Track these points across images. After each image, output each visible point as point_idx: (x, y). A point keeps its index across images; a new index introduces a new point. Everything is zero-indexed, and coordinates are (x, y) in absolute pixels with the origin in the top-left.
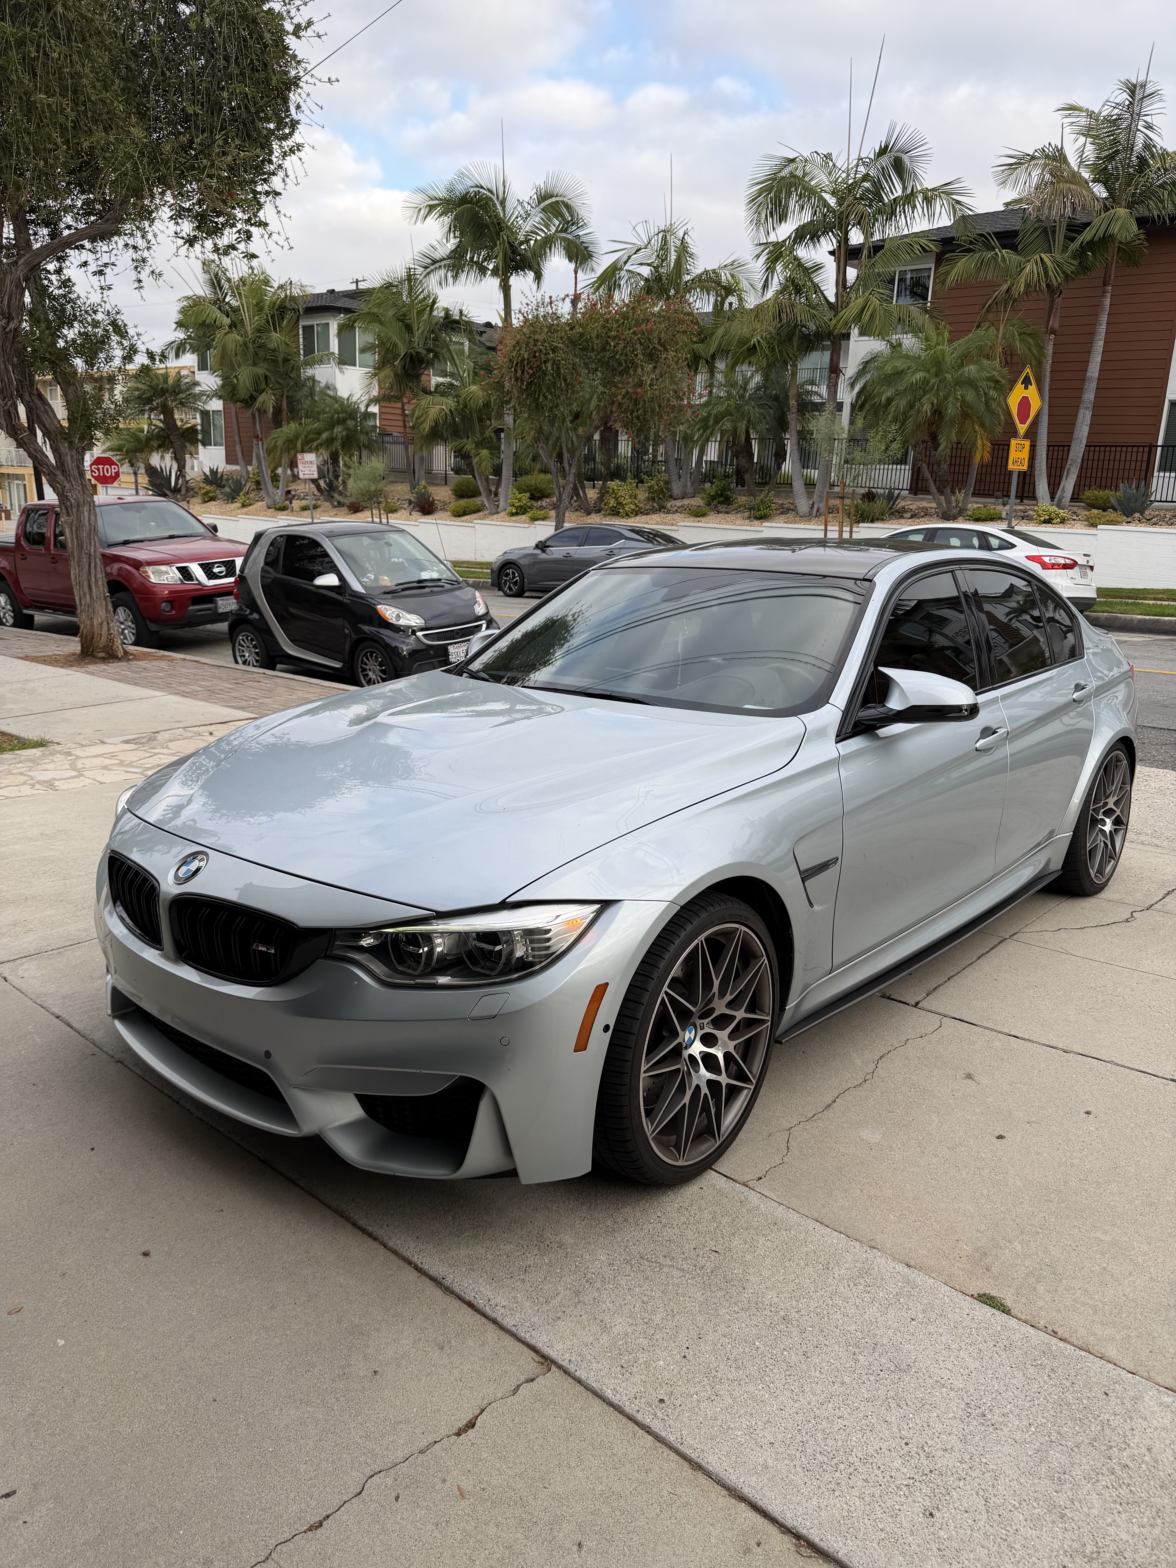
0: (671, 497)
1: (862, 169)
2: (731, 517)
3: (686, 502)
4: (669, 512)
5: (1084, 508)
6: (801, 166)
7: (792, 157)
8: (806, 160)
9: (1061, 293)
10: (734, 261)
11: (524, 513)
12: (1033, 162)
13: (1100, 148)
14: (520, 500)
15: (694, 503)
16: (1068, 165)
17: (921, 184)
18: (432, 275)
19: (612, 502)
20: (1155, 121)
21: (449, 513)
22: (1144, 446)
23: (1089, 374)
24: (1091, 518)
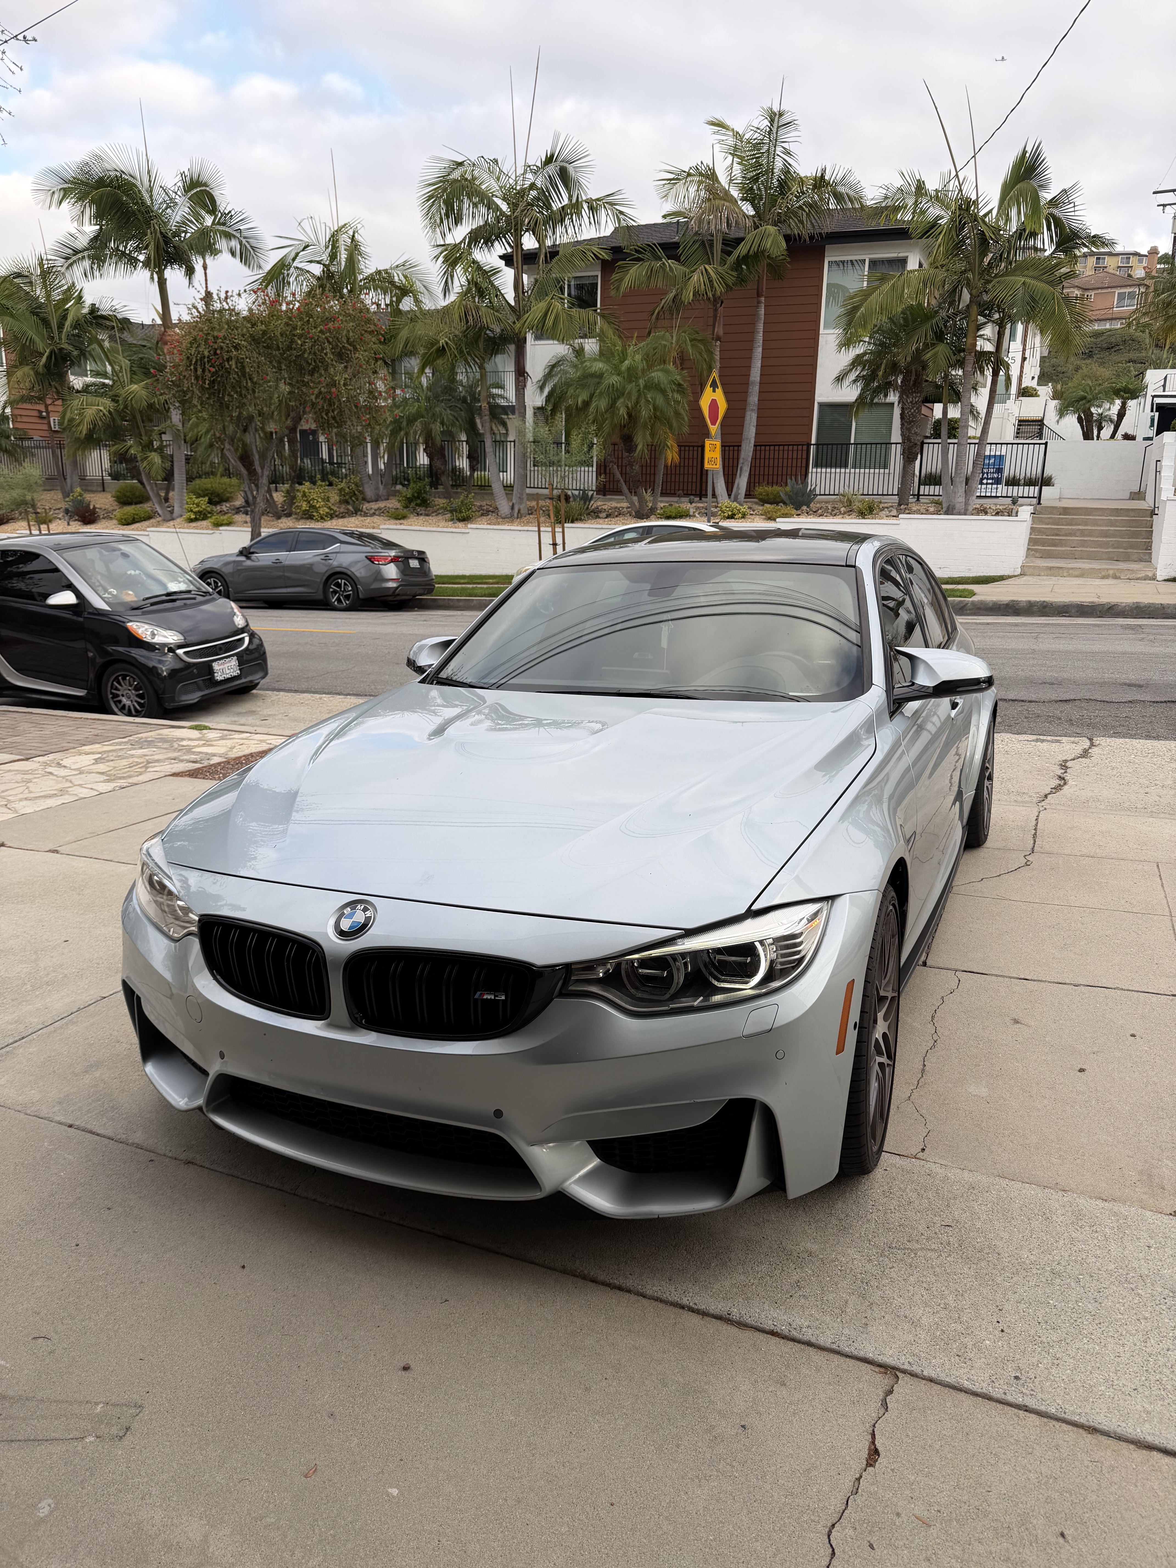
0: (364, 499)
1: (529, 176)
2: (432, 519)
3: (382, 504)
4: (366, 515)
5: (756, 503)
6: (469, 169)
7: (460, 161)
8: (474, 164)
9: (722, 303)
10: (406, 262)
11: (203, 519)
12: (689, 179)
13: (745, 170)
14: (198, 505)
15: (391, 506)
16: (719, 183)
17: (586, 194)
18: (75, 266)
19: (305, 506)
20: (792, 147)
21: (115, 522)
22: (803, 445)
23: (752, 379)
24: (769, 512)
